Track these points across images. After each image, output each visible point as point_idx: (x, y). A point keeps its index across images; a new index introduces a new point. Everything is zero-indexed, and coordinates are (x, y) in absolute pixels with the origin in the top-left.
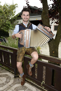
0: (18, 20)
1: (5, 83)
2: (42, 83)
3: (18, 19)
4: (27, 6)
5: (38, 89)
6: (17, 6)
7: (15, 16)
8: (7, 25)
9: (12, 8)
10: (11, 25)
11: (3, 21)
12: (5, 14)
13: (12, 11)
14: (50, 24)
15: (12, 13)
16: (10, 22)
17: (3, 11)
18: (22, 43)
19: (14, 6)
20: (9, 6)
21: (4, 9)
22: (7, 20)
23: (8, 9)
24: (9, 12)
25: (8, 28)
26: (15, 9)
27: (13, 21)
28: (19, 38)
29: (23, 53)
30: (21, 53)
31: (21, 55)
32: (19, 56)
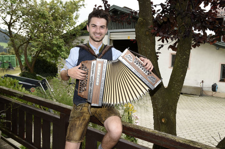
0: (83, 37)
3: (82, 35)
4: (103, 5)
6: (83, 5)
7: (76, 26)
8: (55, 48)
9: (70, 7)
10: (64, 48)
11: (45, 37)
12: (53, 20)
13: (70, 15)
14: (157, 51)
15: (70, 18)
16: (62, 40)
17: (48, 14)
18: (83, 93)
19: (75, 4)
20: (64, 3)
21: (51, 9)
22: (55, 35)
23: (61, 10)
24: (62, 17)
25: (56, 55)
26: (77, 11)
27: (71, 38)
28: (77, 80)
29: (84, 120)
30: (78, 117)
31: (78, 123)
32: (74, 126)
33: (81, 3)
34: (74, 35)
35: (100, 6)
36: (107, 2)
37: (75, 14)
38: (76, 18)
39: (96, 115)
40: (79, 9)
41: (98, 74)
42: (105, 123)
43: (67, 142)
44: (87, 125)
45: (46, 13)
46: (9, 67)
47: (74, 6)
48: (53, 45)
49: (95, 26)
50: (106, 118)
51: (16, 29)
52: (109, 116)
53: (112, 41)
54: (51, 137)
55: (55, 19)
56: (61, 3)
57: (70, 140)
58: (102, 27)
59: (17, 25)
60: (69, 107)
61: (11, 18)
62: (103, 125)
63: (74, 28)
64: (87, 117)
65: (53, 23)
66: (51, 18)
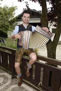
1: (2, 84)
2: (39, 84)
3: (17, 21)
4: (27, 8)
5: (35, 90)
6: (17, 9)
8: (6, 27)
9: (11, 10)
10: (10, 27)
11: (2, 22)
12: (5, 15)
13: (11, 13)
14: (49, 27)
15: (12, 14)
16: (9, 23)
17: (3, 13)
18: (21, 44)
19: (13, 8)
20: (9, 8)
21: (4, 10)
22: (6, 21)
23: (8, 11)
24: (8, 14)
25: (7, 29)
26: (14, 11)
27: (12, 23)
28: (18, 39)
29: (21, 54)
30: (19, 53)
31: (19, 55)
32: (17, 57)
33: (16, 8)
35: (26, 9)
36: (28, 7)
38: (14, 14)
39: (26, 52)
41: (27, 36)
42: (30, 56)
43: (15, 63)
44: (22, 56)
45: (2, 12)
47: (13, 9)
48: (6, 25)
49: (25, 17)
50: (30, 53)
52: (31, 53)
54: (8, 60)
55: (6, 15)
56: (8, 8)
57: (16, 62)
58: (28, 17)
60: (15, 49)
62: (29, 56)
63: (14, 18)
64: (23, 53)
65: (5, 16)
66: (4, 14)
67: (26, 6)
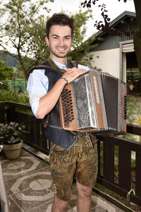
0: (92, 53)
1: (48, 190)
2: (129, 193)
7: (83, 41)
13: (76, 30)
15: (77, 34)
19: (81, 17)
26: (85, 24)
27: (79, 55)
34: (83, 52)
35: (101, 22)
36: (107, 16)
37: (82, 29)
38: (84, 32)
40: (86, 22)
46: (20, 91)
47: (81, 19)
49: (57, 37)
51: (24, 52)
53: (124, 55)
59: (25, 47)
61: (20, 41)
63: (82, 44)
67: (103, 14)
